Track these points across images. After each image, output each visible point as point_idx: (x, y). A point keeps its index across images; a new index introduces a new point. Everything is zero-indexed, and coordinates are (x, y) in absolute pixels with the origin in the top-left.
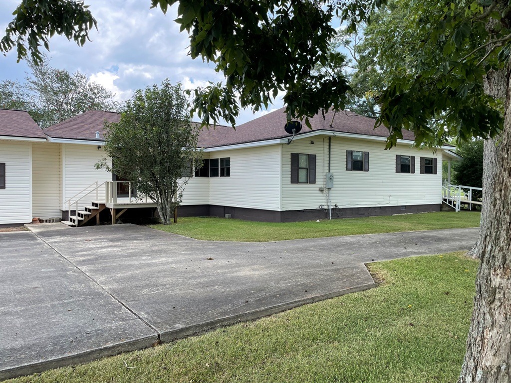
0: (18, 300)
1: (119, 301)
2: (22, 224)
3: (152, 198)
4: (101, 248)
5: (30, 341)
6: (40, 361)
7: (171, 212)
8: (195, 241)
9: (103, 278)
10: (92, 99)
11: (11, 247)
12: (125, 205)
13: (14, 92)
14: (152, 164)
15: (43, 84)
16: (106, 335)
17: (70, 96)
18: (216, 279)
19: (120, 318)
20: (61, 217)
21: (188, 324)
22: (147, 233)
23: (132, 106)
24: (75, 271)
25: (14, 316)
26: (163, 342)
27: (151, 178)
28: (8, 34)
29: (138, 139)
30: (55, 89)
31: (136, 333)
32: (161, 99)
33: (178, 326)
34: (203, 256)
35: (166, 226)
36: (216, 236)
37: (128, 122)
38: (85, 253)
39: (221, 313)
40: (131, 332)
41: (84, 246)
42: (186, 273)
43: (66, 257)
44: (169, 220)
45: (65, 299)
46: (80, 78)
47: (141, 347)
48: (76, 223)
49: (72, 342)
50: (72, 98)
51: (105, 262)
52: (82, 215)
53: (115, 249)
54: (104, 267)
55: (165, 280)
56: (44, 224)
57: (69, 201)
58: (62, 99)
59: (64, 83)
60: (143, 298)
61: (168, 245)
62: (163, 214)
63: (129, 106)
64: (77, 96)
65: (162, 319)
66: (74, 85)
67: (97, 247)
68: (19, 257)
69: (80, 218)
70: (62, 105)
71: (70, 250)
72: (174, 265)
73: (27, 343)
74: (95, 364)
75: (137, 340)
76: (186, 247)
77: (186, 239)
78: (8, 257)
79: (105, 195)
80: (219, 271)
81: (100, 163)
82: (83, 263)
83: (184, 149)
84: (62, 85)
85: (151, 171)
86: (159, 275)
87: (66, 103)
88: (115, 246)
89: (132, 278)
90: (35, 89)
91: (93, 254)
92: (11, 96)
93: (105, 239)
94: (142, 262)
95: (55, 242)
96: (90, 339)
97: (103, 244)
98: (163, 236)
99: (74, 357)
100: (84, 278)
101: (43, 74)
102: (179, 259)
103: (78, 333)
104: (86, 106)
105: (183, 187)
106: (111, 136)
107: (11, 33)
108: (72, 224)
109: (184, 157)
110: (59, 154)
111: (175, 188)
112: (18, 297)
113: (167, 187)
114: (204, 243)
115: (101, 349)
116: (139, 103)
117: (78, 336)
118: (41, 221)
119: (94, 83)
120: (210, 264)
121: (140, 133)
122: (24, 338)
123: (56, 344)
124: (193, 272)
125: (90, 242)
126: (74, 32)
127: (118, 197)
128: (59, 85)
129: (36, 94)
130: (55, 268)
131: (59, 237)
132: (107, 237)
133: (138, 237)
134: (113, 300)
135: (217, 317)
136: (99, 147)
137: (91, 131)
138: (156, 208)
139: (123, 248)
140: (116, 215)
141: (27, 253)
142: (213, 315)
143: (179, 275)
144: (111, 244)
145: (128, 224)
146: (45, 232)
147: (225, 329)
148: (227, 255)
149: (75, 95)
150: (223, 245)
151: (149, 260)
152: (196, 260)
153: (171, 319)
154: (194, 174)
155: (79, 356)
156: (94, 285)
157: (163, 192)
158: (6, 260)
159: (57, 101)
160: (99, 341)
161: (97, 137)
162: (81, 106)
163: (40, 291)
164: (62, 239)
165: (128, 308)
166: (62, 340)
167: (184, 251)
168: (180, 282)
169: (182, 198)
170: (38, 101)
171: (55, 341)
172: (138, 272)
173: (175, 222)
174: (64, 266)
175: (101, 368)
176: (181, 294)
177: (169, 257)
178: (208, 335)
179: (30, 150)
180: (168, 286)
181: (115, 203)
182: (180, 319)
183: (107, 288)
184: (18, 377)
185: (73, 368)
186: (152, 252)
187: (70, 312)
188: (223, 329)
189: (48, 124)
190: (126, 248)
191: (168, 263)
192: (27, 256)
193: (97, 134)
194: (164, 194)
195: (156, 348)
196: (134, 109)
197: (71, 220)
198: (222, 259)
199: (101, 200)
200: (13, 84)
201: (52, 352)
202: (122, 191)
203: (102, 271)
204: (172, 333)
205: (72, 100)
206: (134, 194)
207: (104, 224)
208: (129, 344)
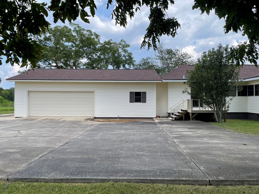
0: (148, 150)
1: (190, 159)
2: (152, 118)
3: (211, 108)
4: (184, 132)
5: (151, 169)
6: (154, 178)
7: (222, 116)
8: (236, 133)
9: (184, 146)
10: (182, 60)
11: (147, 127)
12: (197, 111)
13: (150, 62)
14: (211, 90)
15: (161, 56)
16: (183, 174)
17: (173, 60)
18: (247, 156)
19: (190, 167)
20: (168, 116)
21: (227, 178)
22: (208, 126)
23: (201, 61)
24: (171, 141)
25: (146, 157)
26: (212, 185)
27: (210, 97)
28: (145, 39)
29: (203, 77)
30: (166, 58)
31: (197, 176)
32: (217, 55)
33: (221, 178)
34: (240, 142)
35: (219, 123)
36: (251, 131)
37: (198, 69)
38: (177, 133)
39: (248, 176)
40: (195, 175)
41: (176, 130)
42: (229, 150)
43: (168, 134)
44: (221, 120)
45: (166, 153)
46: (177, 51)
47: (200, 184)
48: (174, 119)
49: (167, 173)
50: (174, 61)
51: (185, 139)
52: (176, 115)
53: (191, 133)
54: (185, 141)
55: (216, 152)
56: (161, 118)
57: (171, 108)
58: (169, 62)
59: (170, 54)
60: (203, 159)
61: (220, 134)
62: (218, 117)
63: (199, 61)
64: (175, 60)
65: (212, 172)
66: (174, 54)
67: (182, 131)
68: (150, 132)
69: (175, 117)
70: (169, 65)
71: (170, 131)
72: (221, 145)
73: (150, 169)
74: (177, 186)
75: (198, 180)
76: (230, 136)
77: (231, 132)
78: (146, 132)
79: (187, 106)
80: (250, 152)
81: (184, 90)
82: (175, 138)
83: (230, 81)
84: (169, 55)
85: (210, 94)
86: (213, 149)
87: (171, 64)
88: (191, 132)
89: (198, 148)
90: (158, 59)
91: (180, 134)
92: (149, 63)
93: (186, 127)
94: (204, 141)
95: (164, 127)
96: (175, 174)
97: (185, 130)
98: (217, 129)
99: (167, 180)
100: (175, 145)
101: (161, 52)
102: (225, 142)
103: (170, 170)
104: (180, 63)
105: (229, 102)
106: (190, 77)
107: (146, 39)
108: (172, 119)
109: (230, 85)
110: (167, 87)
111: (225, 102)
112: (148, 149)
113: (220, 102)
114: (242, 135)
115: (180, 180)
116: (204, 59)
117: (170, 171)
118: (159, 117)
119: (183, 52)
120: (245, 147)
121: (205, 74)
122: (149, 167)
123: (161, 173)
124: (233, 151)
125: (179, 128)
126: (170, 32)
127: (193, 107)
128: (168, 56)
129: (158, 61)
130: (163, 138)
131: (166, 124)
132: (187, 126)
133: (203, 128)
134: (188, 157)
135: (245, 178)
136: (184, 83)
137: (181, 75)
138: (214, 113)
139: (195, 133)
140: (192, 116)
141: (153, 131)
142: (243, 177)
143: (224, 151)
144: (189, 130)
145: (199, 121)
146: (161, 122)
147: (250, 186)
148: (257, 143)
149: (175, 59)
150: (255, 137)
151: (208, 140)
152: (235, 144)
153: (217, 173)
154: (237, 94)
155: (170, 180)
156: (179, 149)
157: (218, 105)
158: (145, 133)
159: (167, 63)
160: (179, 176)
161: (184, 78)
162: (177, 64)
163: (156, 148)
164: (168, 126)
165: (194, 163)
166: (164, 171)
167: (228, 138)
168: (224, 155)
169: (229, 108)
170: (159, 64)
171: (161, 171)
172: (201, 146)
173: (225, 121)
174: (167, 138)
175: (179, 189)
176: (224, 161)
177: (219, 140)
178: (239, 187)
179: (155, 86)
180: (217, 156)
181: (192, 110)
182: (222, 175)
183: (185, 151)
184: (145, 183)
185: (167, 185)
186: (210, 136)
187: (168, 159)
188: (249, 186)
189: (163, 74)
190: (196, 133)
191: (218, 144)
192: (153, 132)
193: (184, 77)
194: (218, 106)
195: (208, 186)
196: (202, 62)
197: (172, 117)
198: (253, 145)
199: (185, 108)
200: (150, 58)
201: (159, 176)
202: (195, 104)
203: (183, 143)
204: (217, 181)
205: (173, 62)
206: (201, 106)
207: (187, 120)
208: (194, 181)
